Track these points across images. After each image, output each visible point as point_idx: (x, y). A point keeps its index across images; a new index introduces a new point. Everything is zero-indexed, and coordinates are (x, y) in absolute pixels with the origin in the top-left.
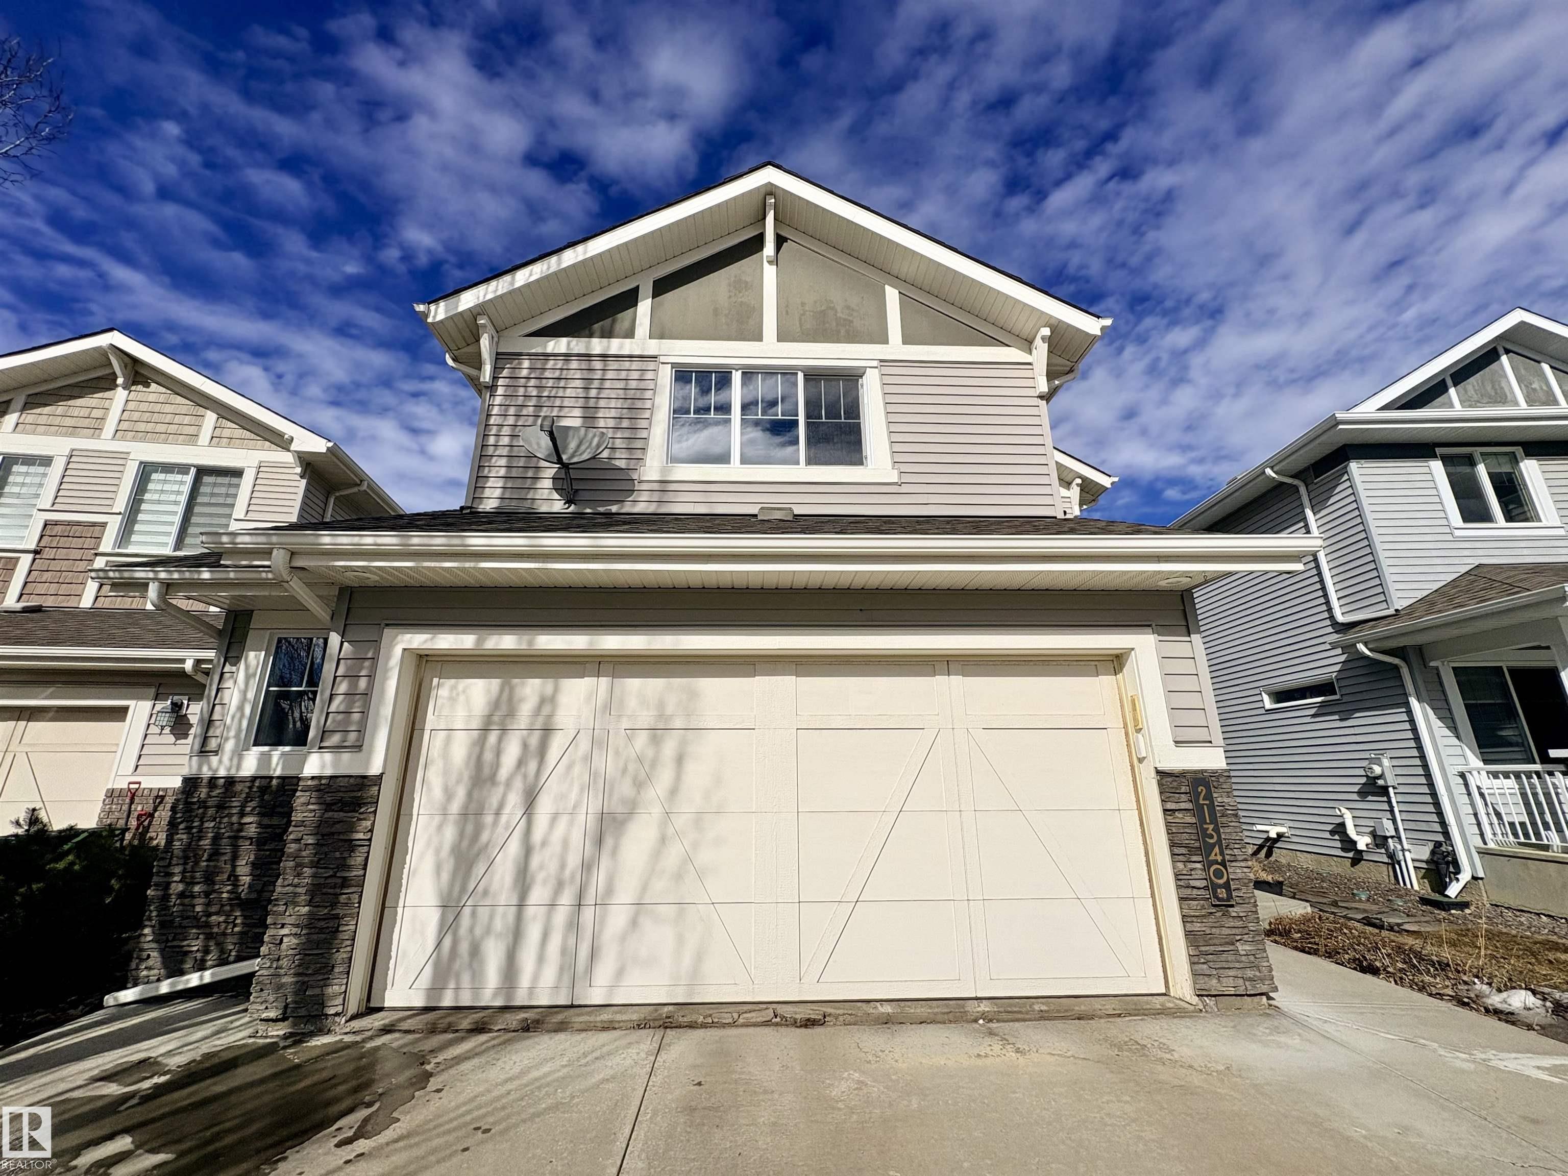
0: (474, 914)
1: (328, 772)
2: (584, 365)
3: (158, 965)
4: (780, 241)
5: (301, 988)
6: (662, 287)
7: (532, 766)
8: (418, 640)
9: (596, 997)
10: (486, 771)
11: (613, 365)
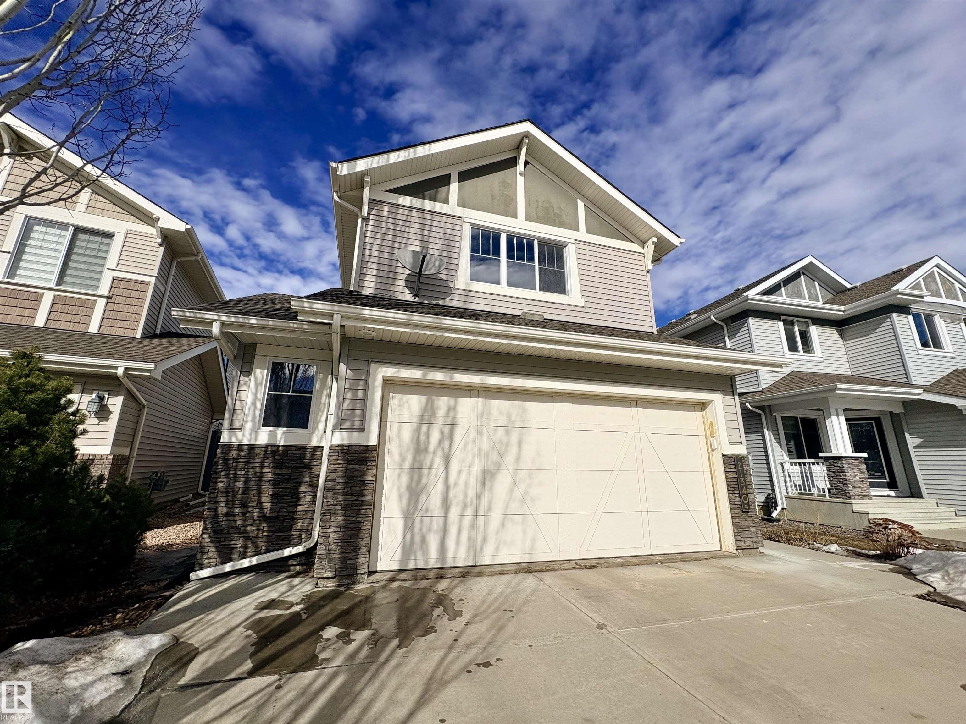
0: (422, 521)
1: (346, 442)
2: (420, 215)
3: (216, 556)
4: (526, 163)
5: (344, 560)
6: (464, 176)
7: (446, 444)
8: (390, 371)
9: (487, 561)
10: (422, 446)
11: (437, 218)
